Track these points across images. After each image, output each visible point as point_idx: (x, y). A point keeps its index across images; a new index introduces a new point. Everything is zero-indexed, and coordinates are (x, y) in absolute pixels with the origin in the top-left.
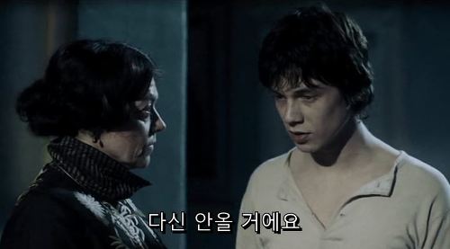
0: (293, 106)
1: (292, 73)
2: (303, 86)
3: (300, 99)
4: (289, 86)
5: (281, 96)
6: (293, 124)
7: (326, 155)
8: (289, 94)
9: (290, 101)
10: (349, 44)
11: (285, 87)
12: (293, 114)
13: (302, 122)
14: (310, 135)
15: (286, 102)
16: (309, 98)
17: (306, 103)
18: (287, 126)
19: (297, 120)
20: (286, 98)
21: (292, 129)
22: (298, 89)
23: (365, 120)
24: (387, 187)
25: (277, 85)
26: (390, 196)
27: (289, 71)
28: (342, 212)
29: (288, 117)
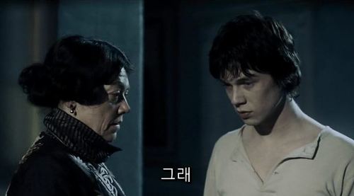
0: (237, 92)
1: (233, 67)
2: (243, 75)
3: (242, 86)
4: (232, 76)
5: (228, 85)
6: (238, 105)
7: (265, 128)
8: (233, 83)
9: (235, 88)
10: (279, 41)
11: (229, 77)
12: (238, 97)
13: (245, 103)
14: (252, 113)
15: (232, 89)
16: (248, 84)
17: (247, 89)
18: (235, 107)
19: (241, 101)
20: (232, 86)
21: (238, 109)
22: (239, 78)
24: (311, 151)
25: (223, 77)
26: (313, 158)
27: (231, 65)
28: (276, 171)
29: (235, 100)
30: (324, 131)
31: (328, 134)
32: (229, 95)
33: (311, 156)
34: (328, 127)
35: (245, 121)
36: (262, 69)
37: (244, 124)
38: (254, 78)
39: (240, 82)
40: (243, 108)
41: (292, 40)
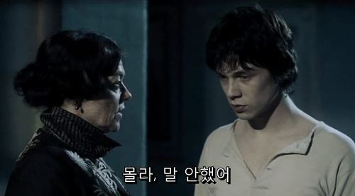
0: (233, 84)
1: (231, 59)
2: (240, 69)
3: (239, 79)
4: (230, 69)
5: (224, 77)
6: (233, 98)
7: (259, 122)
8: (229, 75)
9: (231, 80)
10: (278, 35)
11: (226, 69)
12: (234, 90)
13: (240, 96)
14: (247, 107)
15: (227, 82)
16: (245, 77)
17: (243, 82)
18: (229, 99)
19: (236, 95)
20: (228, 78)
21: (233, 102)
22: (236, 71)
23: (291, 94)
24: (304, 147)
25: (220, 68)
26: (307, 154)
27: (229, 57)
28: (269, 167)
29: (230, 93)
30: (317, 126)
31: (322, 129)
32: (224, 87)
33: (304, 152)
34: (322, 122)
35: (239, 115)
36: (261, 63)
37: (237, 118)
38: (252, 72)
39: (237, 75)
40: (237, 102)
41: (292, 35)
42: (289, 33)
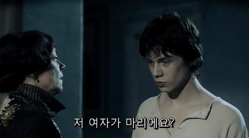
0: (157, 67)
1: (156, 49)
2: (163, 56)
3: (161, 63)
4: (155, 56)
5: (151, 62)
6: (157, 77)
7: (174, 94)
8: (155, 60)
9: (156, 64)
10: (189, 33)
11: (153, 56)
12: (157, 71)
13: (162, 76)
14: (166, 84)
15: (154, 66)
16: (166, 62)
17: (164, 66)
19: (160, 74)
20: (154, 63)
21: (157, 80)
22: (160, 58)
24: (204, 114)
25: (148, 55)
26: (206, 119)
27: (155, 48)
28: (180, 127)
29: (155, 73)
30: (215, 100)
31: (219, 102)
32: (151, 69)
33: (205, 118)
34: (219, 98)
35: (162, 89)
36: (178, 52)
37: (160, 92)
38: (171, 58)
39: (160, 61)
40: (160, 79)
41: (199, 34)
42: (197, 33)
